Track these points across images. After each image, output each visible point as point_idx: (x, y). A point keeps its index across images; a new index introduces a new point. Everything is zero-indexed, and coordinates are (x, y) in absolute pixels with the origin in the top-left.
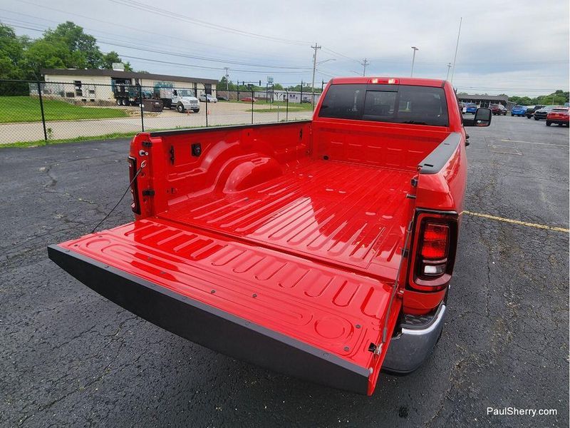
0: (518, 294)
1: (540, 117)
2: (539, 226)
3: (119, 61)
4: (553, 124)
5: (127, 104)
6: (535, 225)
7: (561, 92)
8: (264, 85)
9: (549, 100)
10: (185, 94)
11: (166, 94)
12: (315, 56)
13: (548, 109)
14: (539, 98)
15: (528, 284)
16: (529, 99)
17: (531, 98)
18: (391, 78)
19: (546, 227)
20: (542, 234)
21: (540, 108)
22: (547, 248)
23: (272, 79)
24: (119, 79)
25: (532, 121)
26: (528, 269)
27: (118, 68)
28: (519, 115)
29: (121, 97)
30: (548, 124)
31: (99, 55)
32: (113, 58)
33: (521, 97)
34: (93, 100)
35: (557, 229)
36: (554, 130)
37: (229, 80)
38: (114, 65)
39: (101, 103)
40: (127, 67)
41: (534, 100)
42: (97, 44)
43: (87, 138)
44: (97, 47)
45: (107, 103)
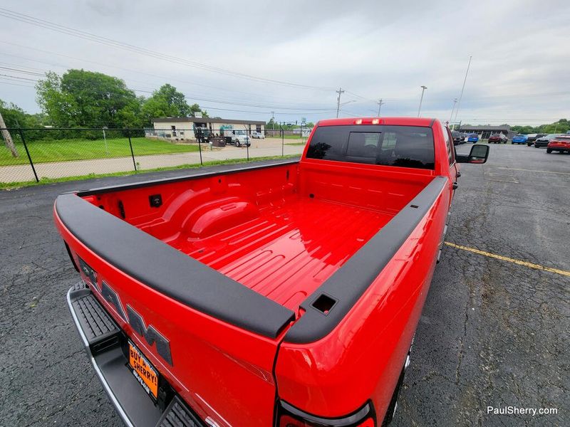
0: (498, 355)
1: (540, 144)
2: (531, 265)
3: (200, 111)
4: (554, 152)
5: (203, 142)
6: (526, 264)
7: (565, 120)
8: (299, 124)
9: (551, 129)
10: (240, 133)
11: (228, 134)
12: (339, 99)
13: (550, 137)
14: (541, 127)
15: (511, 341)
16: (531, 128)
17: (533, 126)
19: (539, 267)
20: (534, 275)
21: (541, 136)
22: (539, 294)
23: (305, 119)
24: (198, 124)
25: (532, 148)
26: (513, 320)
27: (198, 115)
28: (519, 143)
30: (549, 151)
31: (187, 107)
32: (196, 109)
33: (523, 126)
34: (182, 139)
35: (551, 270)
36: (555, 157)
37: (275, 121)
38: (196, 113)
39: (188, 141)
40: (204, 114)
41: (536, 129)
42: (185, 99)
44: (186, 101)
45: (192, 141)
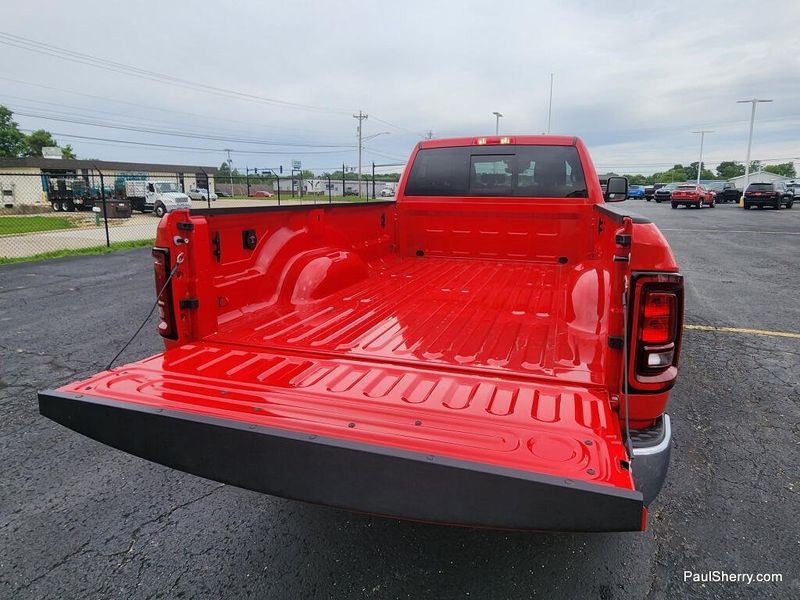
0: (705, 414)
1: (662, 198)
2: (703, 328)
3: (53, 145)
4: (679, 206)
5: (71, 209)
6: (697, 327)
7: (681, 167)
9: (668, 177)
10: (166, 188)
11: (135, 188)
12: (359, 129)
13: (670, 188)
14: (655, 176)
15: (712, 400)
16: (643, 178)
17: (646, 176)
18: (504, 137)
19: (711, 328)
20: (710, 337)
21: (661, 186)
22: (721, 354)
23: (299, 163)
24: (51, 171)
25: (653, 203)
26: (706, 381)
27: (51, 154)
28: (635, 198)
29: (60, 198)
30: (674, 206)
31: (17, 137)
32: (41, 141)
33: (634, 175)
34: (9, 206)
35: (724, 329)
36: (681, 213)
37: (233, 167)
38: (45, 150)
39: (25, 209)
40: (66, 152)
41: (649, 178)
43: (13, 260)
44: (15, 125)
45: (35, 209)
